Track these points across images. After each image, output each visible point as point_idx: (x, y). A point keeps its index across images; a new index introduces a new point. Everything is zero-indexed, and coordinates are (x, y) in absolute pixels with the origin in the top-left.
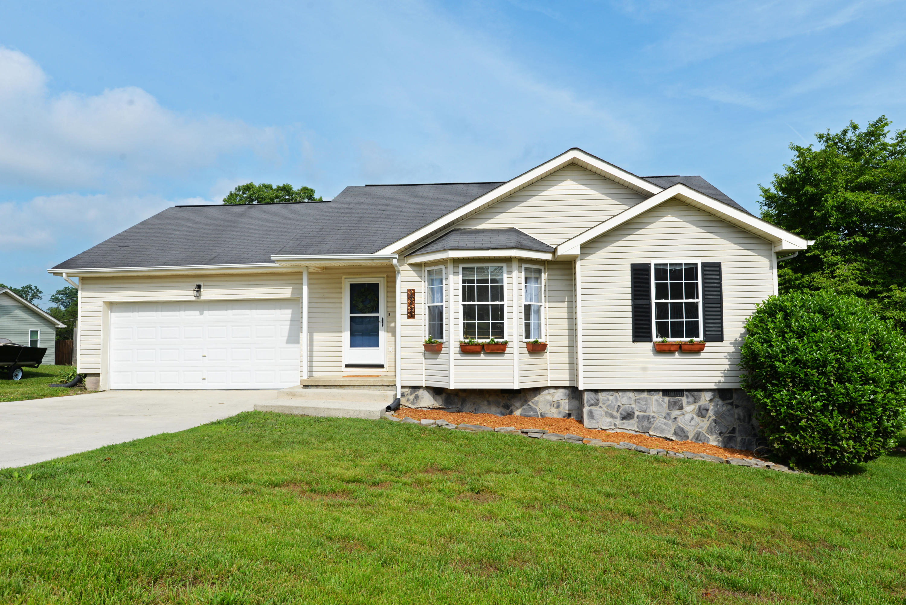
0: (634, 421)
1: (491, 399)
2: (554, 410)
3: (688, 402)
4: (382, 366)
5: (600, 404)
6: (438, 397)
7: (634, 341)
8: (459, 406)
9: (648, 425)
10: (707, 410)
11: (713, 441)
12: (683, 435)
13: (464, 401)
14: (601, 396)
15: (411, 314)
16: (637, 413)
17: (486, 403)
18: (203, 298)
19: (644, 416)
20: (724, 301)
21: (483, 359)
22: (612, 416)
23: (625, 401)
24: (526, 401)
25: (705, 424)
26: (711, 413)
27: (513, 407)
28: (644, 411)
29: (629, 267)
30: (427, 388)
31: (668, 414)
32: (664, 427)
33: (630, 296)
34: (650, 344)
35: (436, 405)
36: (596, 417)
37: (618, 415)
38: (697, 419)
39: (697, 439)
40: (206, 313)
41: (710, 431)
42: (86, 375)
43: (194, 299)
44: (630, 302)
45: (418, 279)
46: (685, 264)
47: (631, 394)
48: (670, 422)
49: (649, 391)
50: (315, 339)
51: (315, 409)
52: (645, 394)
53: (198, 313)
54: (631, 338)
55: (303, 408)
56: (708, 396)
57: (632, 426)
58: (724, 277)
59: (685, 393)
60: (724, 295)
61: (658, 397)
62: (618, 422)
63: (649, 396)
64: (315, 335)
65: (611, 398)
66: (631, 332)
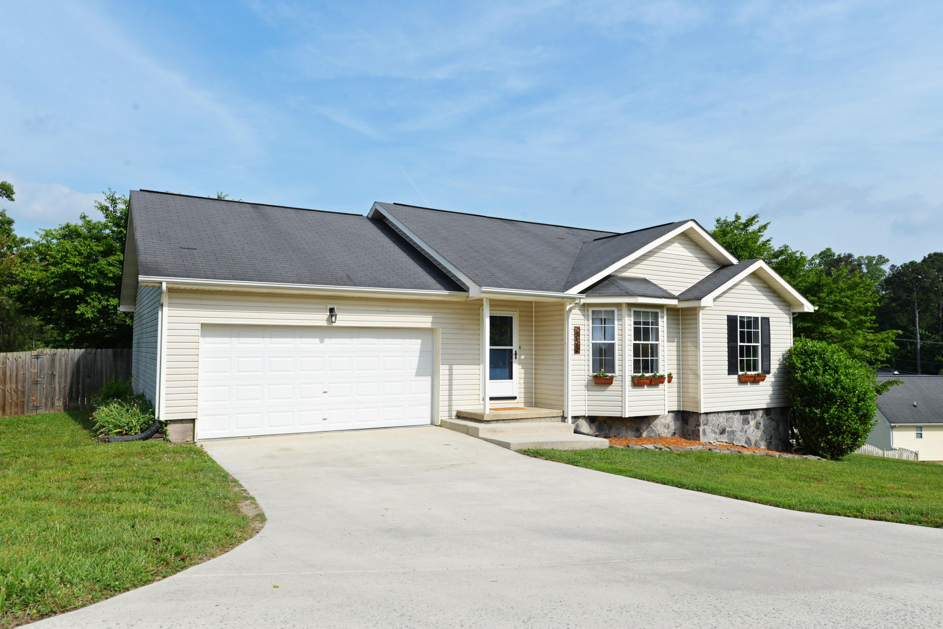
0: (725, 435)
1: (628, 424)
2: (666, 431)
3: (752, 419)
4: (515, 398)
5: (709, 424)
6: (593, 426)
7: (729, 374)
8: (607, 432)
9: (733, 438)
10: (760, 424)
11: (763, 445)
12: (749, 443)
13: (610, 428)
14: (710, 417)
15: (577, 350)
16: (727, 429)
17: (624, 428)
18: (338, 323)
19: (731, 430)
20: (772, 345)
21: (646, 391)
22: (715, 433)
23: (722, 419)
24: (649, 424)
25: (759, 433)
26: (762, 426)
27: (642, 430)
28: (731, 427)
29: (726, 318)
31: (743, 428)
32: (741, 438)
33: (726, 340)
34: (736, 376)
35: (591, 432)
36: (707, 433)
37: (717, 431)
38: (756, 430)
39: (756, 445)
40: (327, 340)
41: (762, 439)
42: (167, 423)
44: (726, 345)
45: (582, 317)
46: (753, 317)
47: (724, 415)
48: (743, 434)
49: (734, 411)
50: (454, 372)
52: (731, 415)
53: (317, 340)
54: (727, 372)
56: (760, 413)
57: (724, 438)
58: (771, 328)
59: (751, 412)
60: (772, 341)
61: (738, 415)
62: (718, 436)
63: (733, 416)
64: (455, 367)
65: (714, 418)
66: (727, 367)
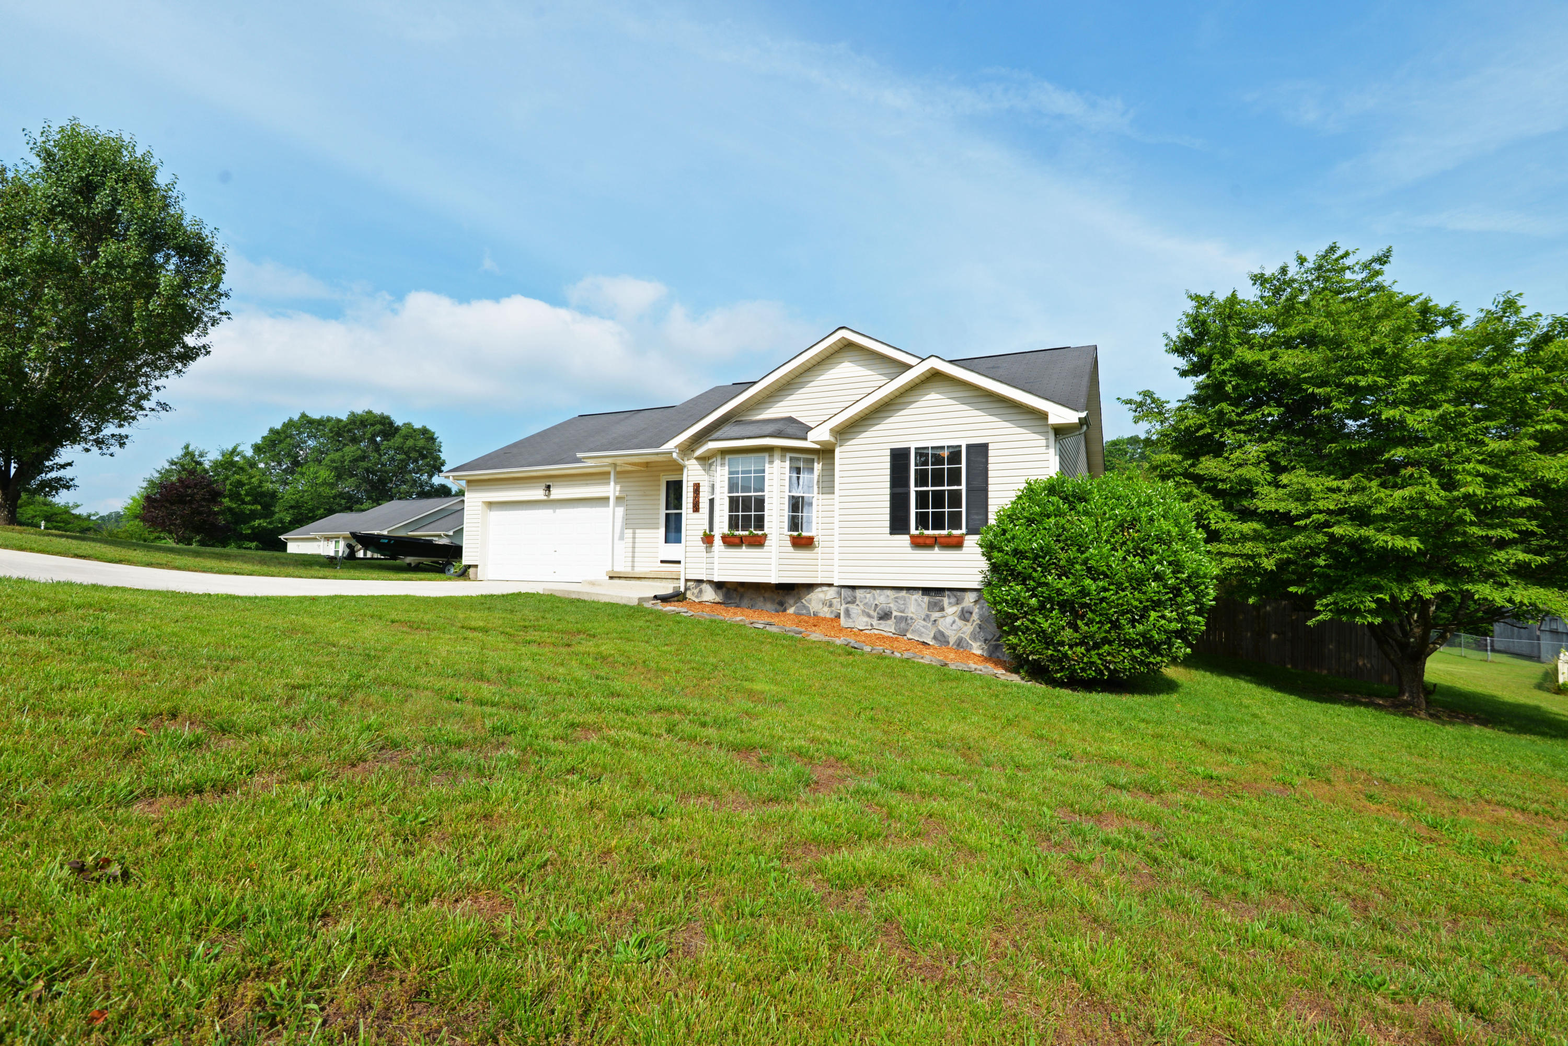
0: (891, 622)
1: (766, 595)
2: (826, 609)
3: (950, 603)
4: (679, 562)
5: (858, 602)
6: (720, 592)
7: (891, 534)
8: (737, 601)
9: (905, 627)
10: (971, 613)
11: (977, 648)
12: (943, 640)
13: (742, 597)
14: (859, 593)
15: (696, 508)
16: (895, 613)
17: (762, 599)
18: (552, 497)
19: (902, 617)
20: (990, 488)
22: (869, 616)
23: (882, 599)
24: (800, 599)
25: (968, 629)
26: (975, 616)
27: (786, 605)
28: (902, 612)
29: (888, 453)
30: (710, 582)
31: (928, 616)
32: (923, 630)
33: (888, 485)
34: (907, 537)
35: (718, 599)
36: (853, 615)
37: (875, 614)
38: (960, 623)
39: (958, 645)
40: (557, 511)
41: (974, 637)
42: (469, 566)
43: (545, 498)
44: (888, 491)
45: (703, 472)
46: (948, 447)
47: (889, 592)
48: (930, 625)
49: (909, 589)
50: (637, 535)
51: (588, 593)
52: (904, 593)
53: (551, 511)
54: (888, 530)
55: (579, 593)
56: (971, 597)
57: (888, 628)
58: (991, 460)
59: (947, 593)
60: (990, 481)
61: (918, 596)
62: (875, 622)
63: (908, 595)
64: (637, 531)
65: (868, 596)
66: (888, 524)
